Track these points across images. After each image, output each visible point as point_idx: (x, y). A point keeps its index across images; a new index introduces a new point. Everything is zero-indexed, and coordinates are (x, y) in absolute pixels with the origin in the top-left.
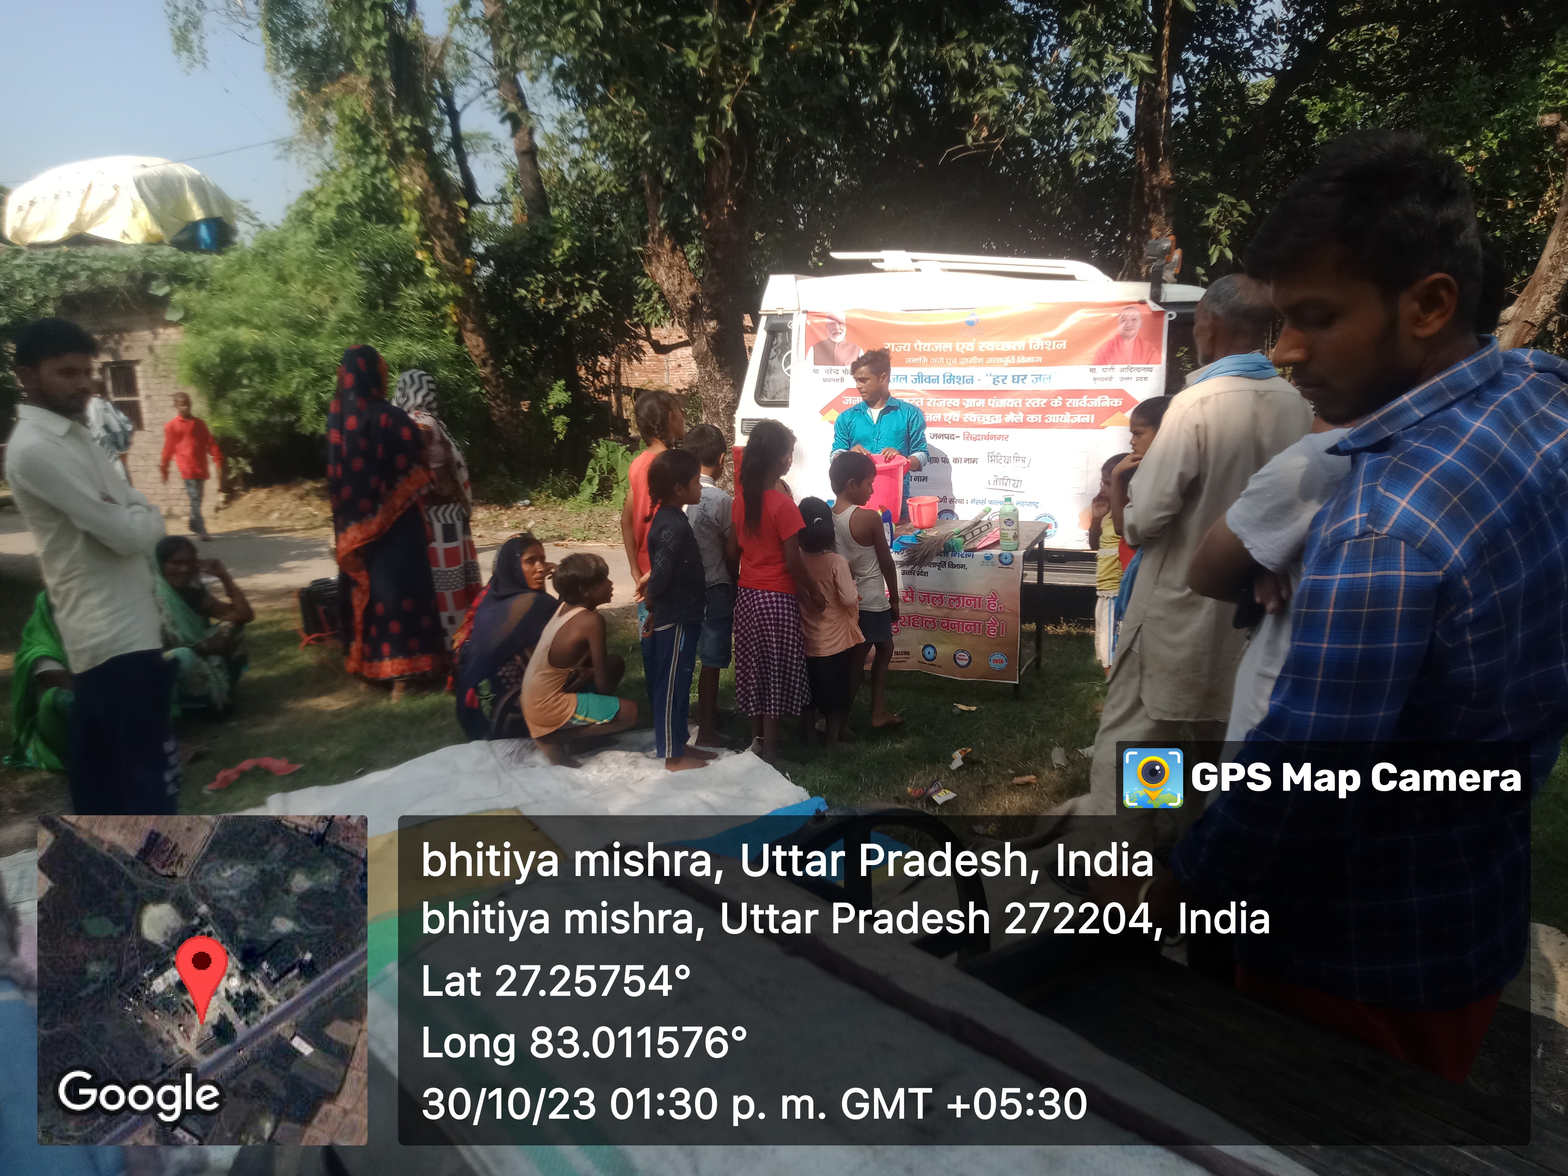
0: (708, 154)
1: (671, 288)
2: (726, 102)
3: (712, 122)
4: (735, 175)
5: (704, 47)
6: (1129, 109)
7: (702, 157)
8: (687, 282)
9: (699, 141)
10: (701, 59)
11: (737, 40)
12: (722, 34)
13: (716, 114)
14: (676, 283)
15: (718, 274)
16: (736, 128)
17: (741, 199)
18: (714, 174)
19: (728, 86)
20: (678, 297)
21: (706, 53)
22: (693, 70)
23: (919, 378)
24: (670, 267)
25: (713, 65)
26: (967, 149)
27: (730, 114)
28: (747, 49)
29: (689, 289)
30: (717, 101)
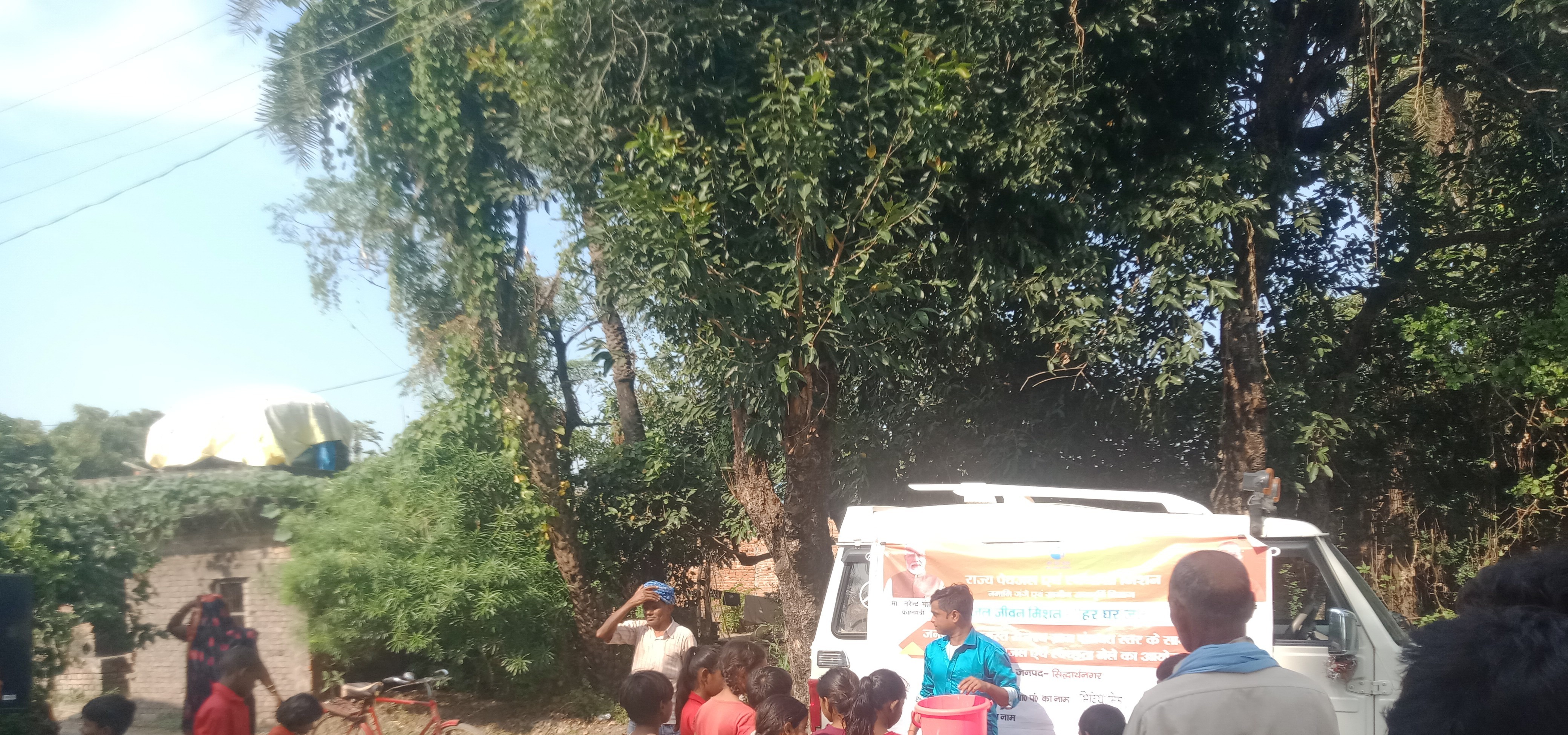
0: (790, 387)
1: (755, 508)
2: (808, 339)
3: (795, 356)
4: (818, 404)
5: (788, 290)
6: (1213, 328)
7: (785, 390)
8: (770, 502)
9: (782, 375)
10: (784, 301)
11: (819, 282)
12: (804, 278)
13: (799, 352)
14: (760, 503)
15: (801, 496)
16: (817, 363)
17: (824, 425)
18: (797, 403)
19: (812, 325)
20: (762, 516)
21: (789, 296)
22: (777, 312)
23: (1003, 612)
24: (755, 488)
25: (796, 305)
26: (1050, 375)
27: (812, 351)
28: (829, 290)
29: (773, 509)
30: (799, 338)
